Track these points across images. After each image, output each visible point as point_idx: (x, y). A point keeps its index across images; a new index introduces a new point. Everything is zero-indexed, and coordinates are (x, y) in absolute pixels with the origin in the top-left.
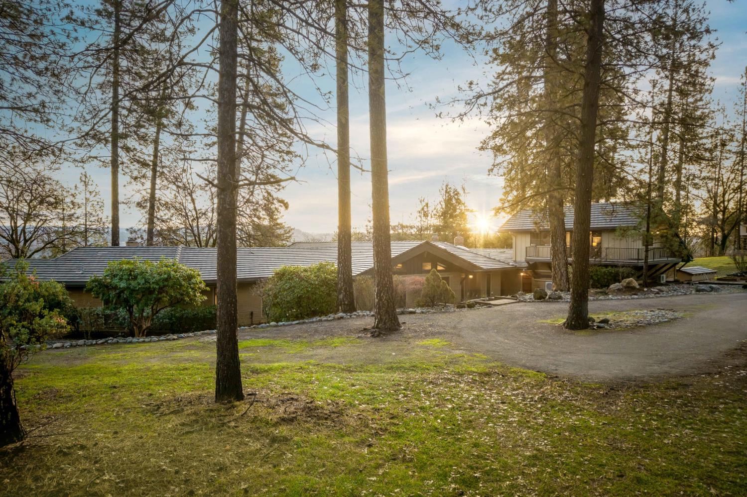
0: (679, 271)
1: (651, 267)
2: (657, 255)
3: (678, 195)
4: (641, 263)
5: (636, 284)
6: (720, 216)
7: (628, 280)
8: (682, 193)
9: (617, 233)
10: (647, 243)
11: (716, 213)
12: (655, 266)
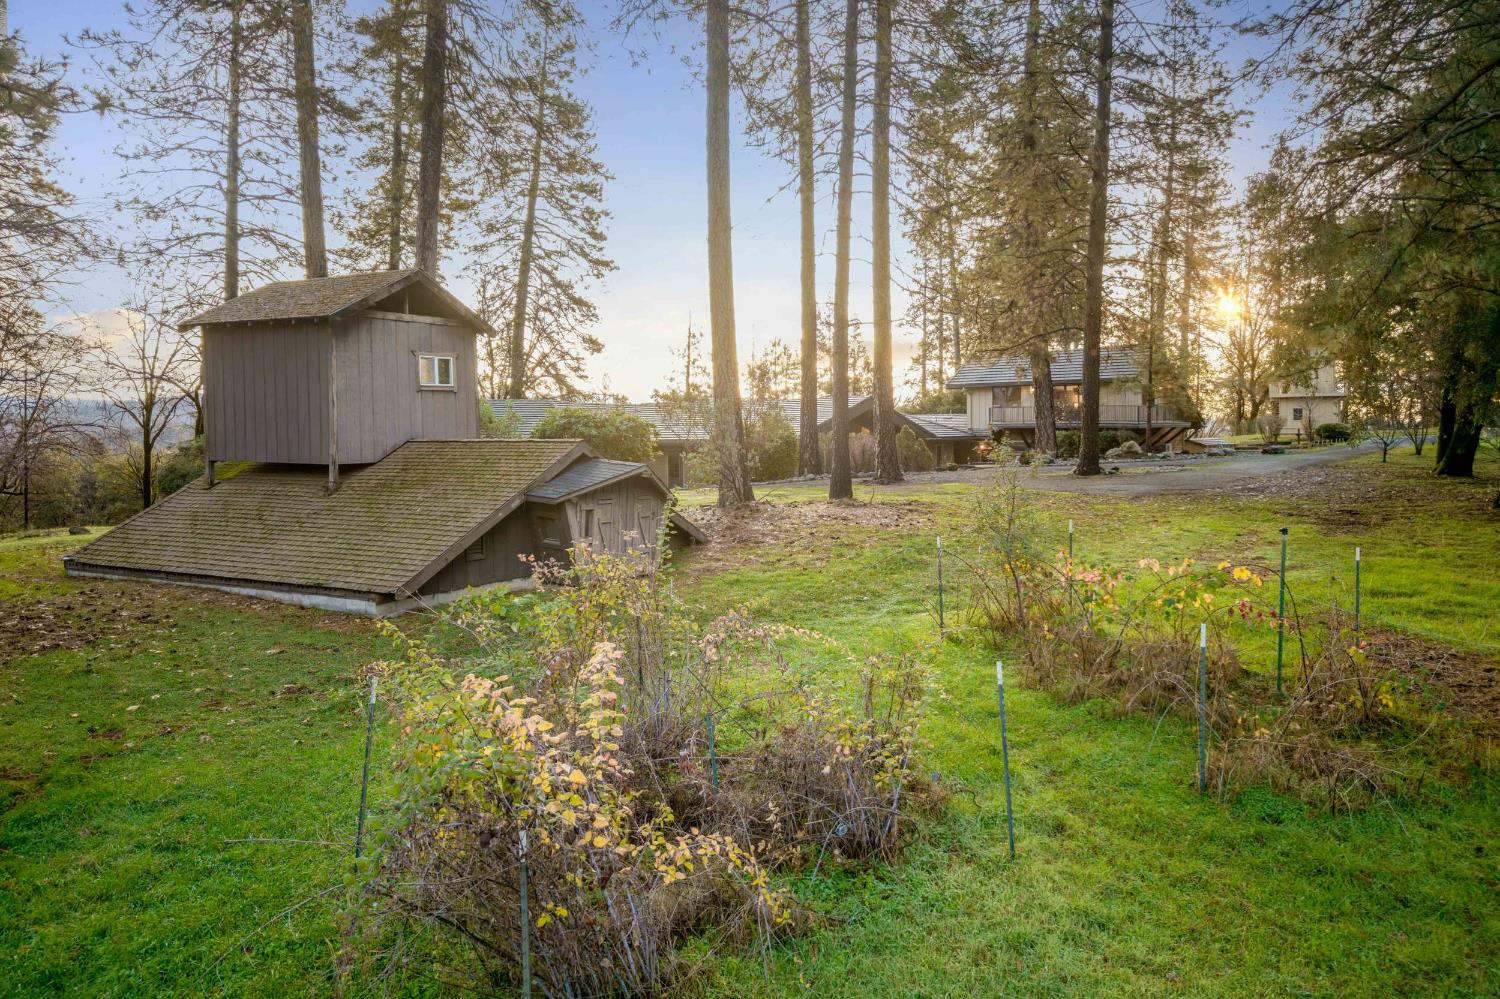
0: (1187, 441)
1: (1155, 431)
2: (1161, 416)
3: (1185, 339)
4: (1143, 425)
5: (1138, 449)
6: (1248, 375)
7: (1128, 444)
8: (1191, 336)
9: (1114, 386)
10: (1149, 400)
11: (1241, 371)
12: (1158, 429)
